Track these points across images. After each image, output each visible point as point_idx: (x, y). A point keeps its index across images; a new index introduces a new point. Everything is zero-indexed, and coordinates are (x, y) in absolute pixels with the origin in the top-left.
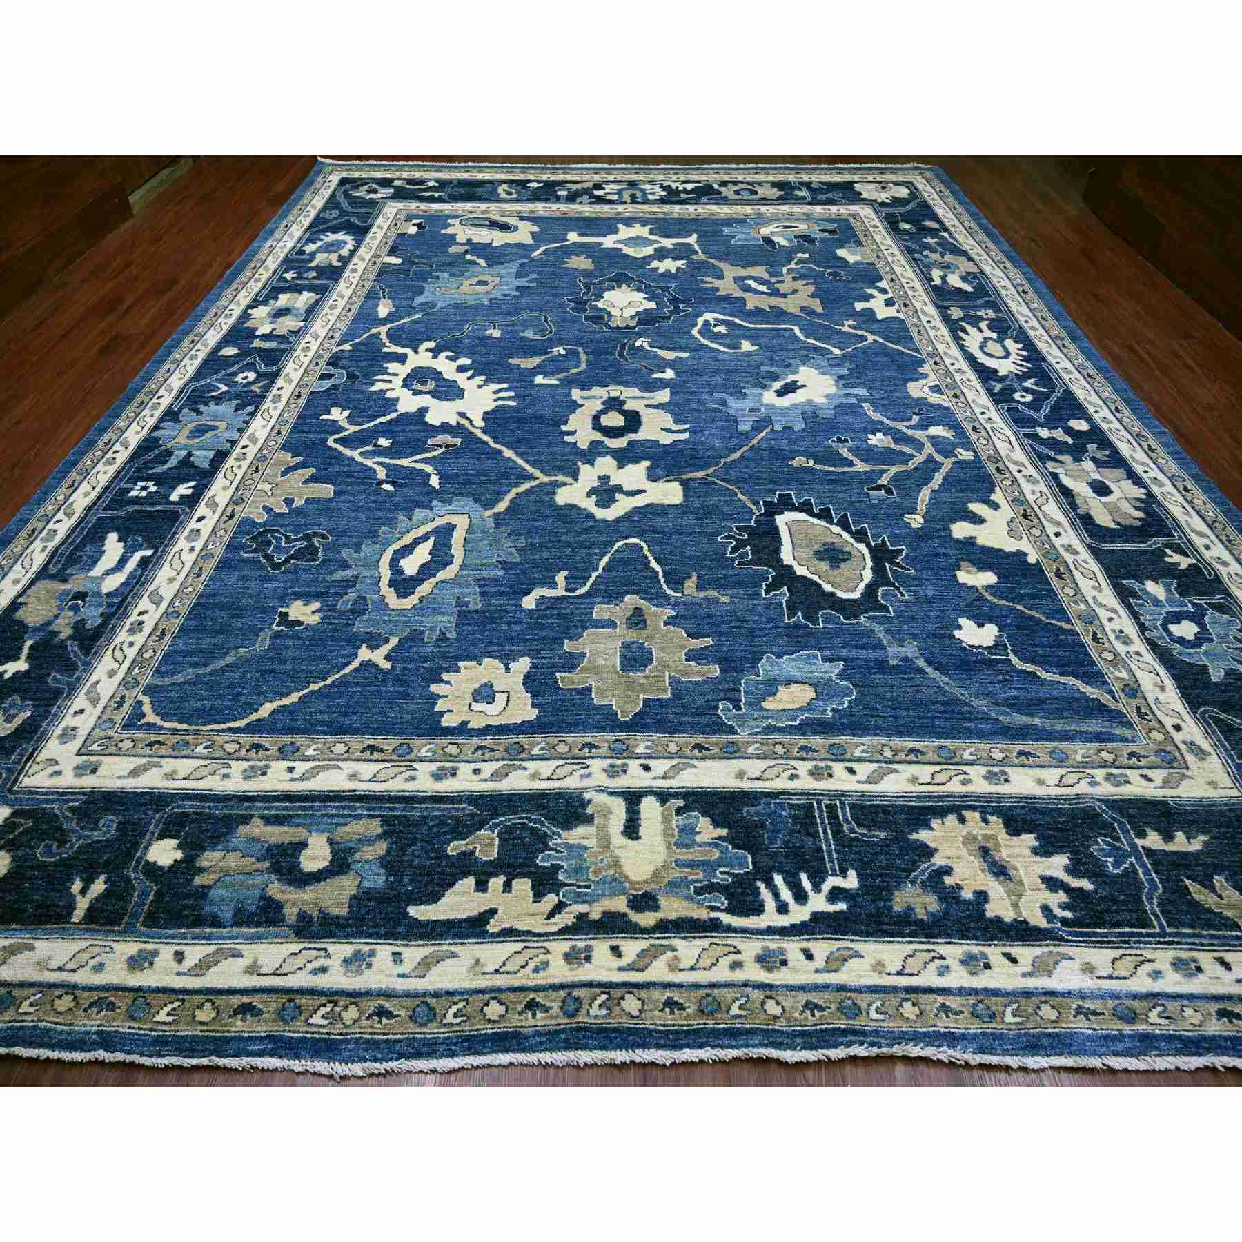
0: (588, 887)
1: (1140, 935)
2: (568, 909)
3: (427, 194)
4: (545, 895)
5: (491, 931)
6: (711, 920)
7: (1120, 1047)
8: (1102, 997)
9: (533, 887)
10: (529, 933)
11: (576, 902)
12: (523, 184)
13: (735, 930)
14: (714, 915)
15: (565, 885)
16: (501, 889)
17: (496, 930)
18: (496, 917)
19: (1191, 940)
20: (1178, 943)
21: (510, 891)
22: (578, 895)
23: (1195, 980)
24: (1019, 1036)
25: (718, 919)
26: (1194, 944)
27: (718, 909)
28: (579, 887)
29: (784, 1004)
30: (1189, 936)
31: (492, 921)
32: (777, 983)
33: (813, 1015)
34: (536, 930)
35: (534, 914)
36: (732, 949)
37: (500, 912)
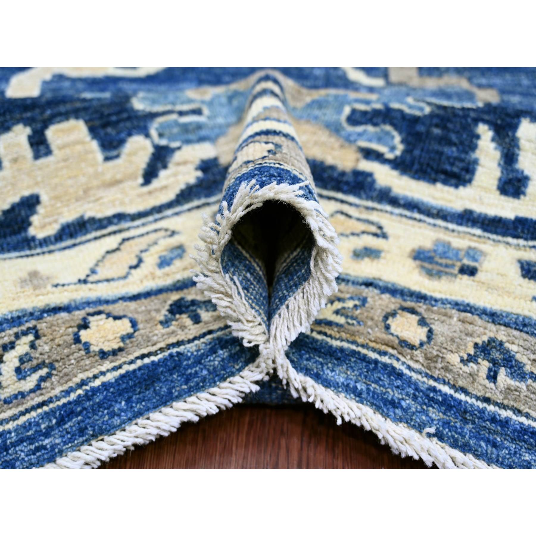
0: (198, 112)
2: (177, 156)
4: (121, 142)
5: (40, 235)
6: (357, 173)
9: (93, 131)
10: (120, 217)
11: (188, 142)
13: (394, 202)
14: (366, 166)
15: (153, 116)
16: (28, 152)
17: (52, 230)
18: (40, 209)
21: (49, 152)
22: (185, 128)
25: (370, 175)
27: (378, 157)
28: (181, 113)
29: (436, 327)
31: (35, 219)
32: (438, 295)
33: (493, 377)
34: (132, 210)
35: (115, 183)
36: (373, 229)
37: (44, 198)
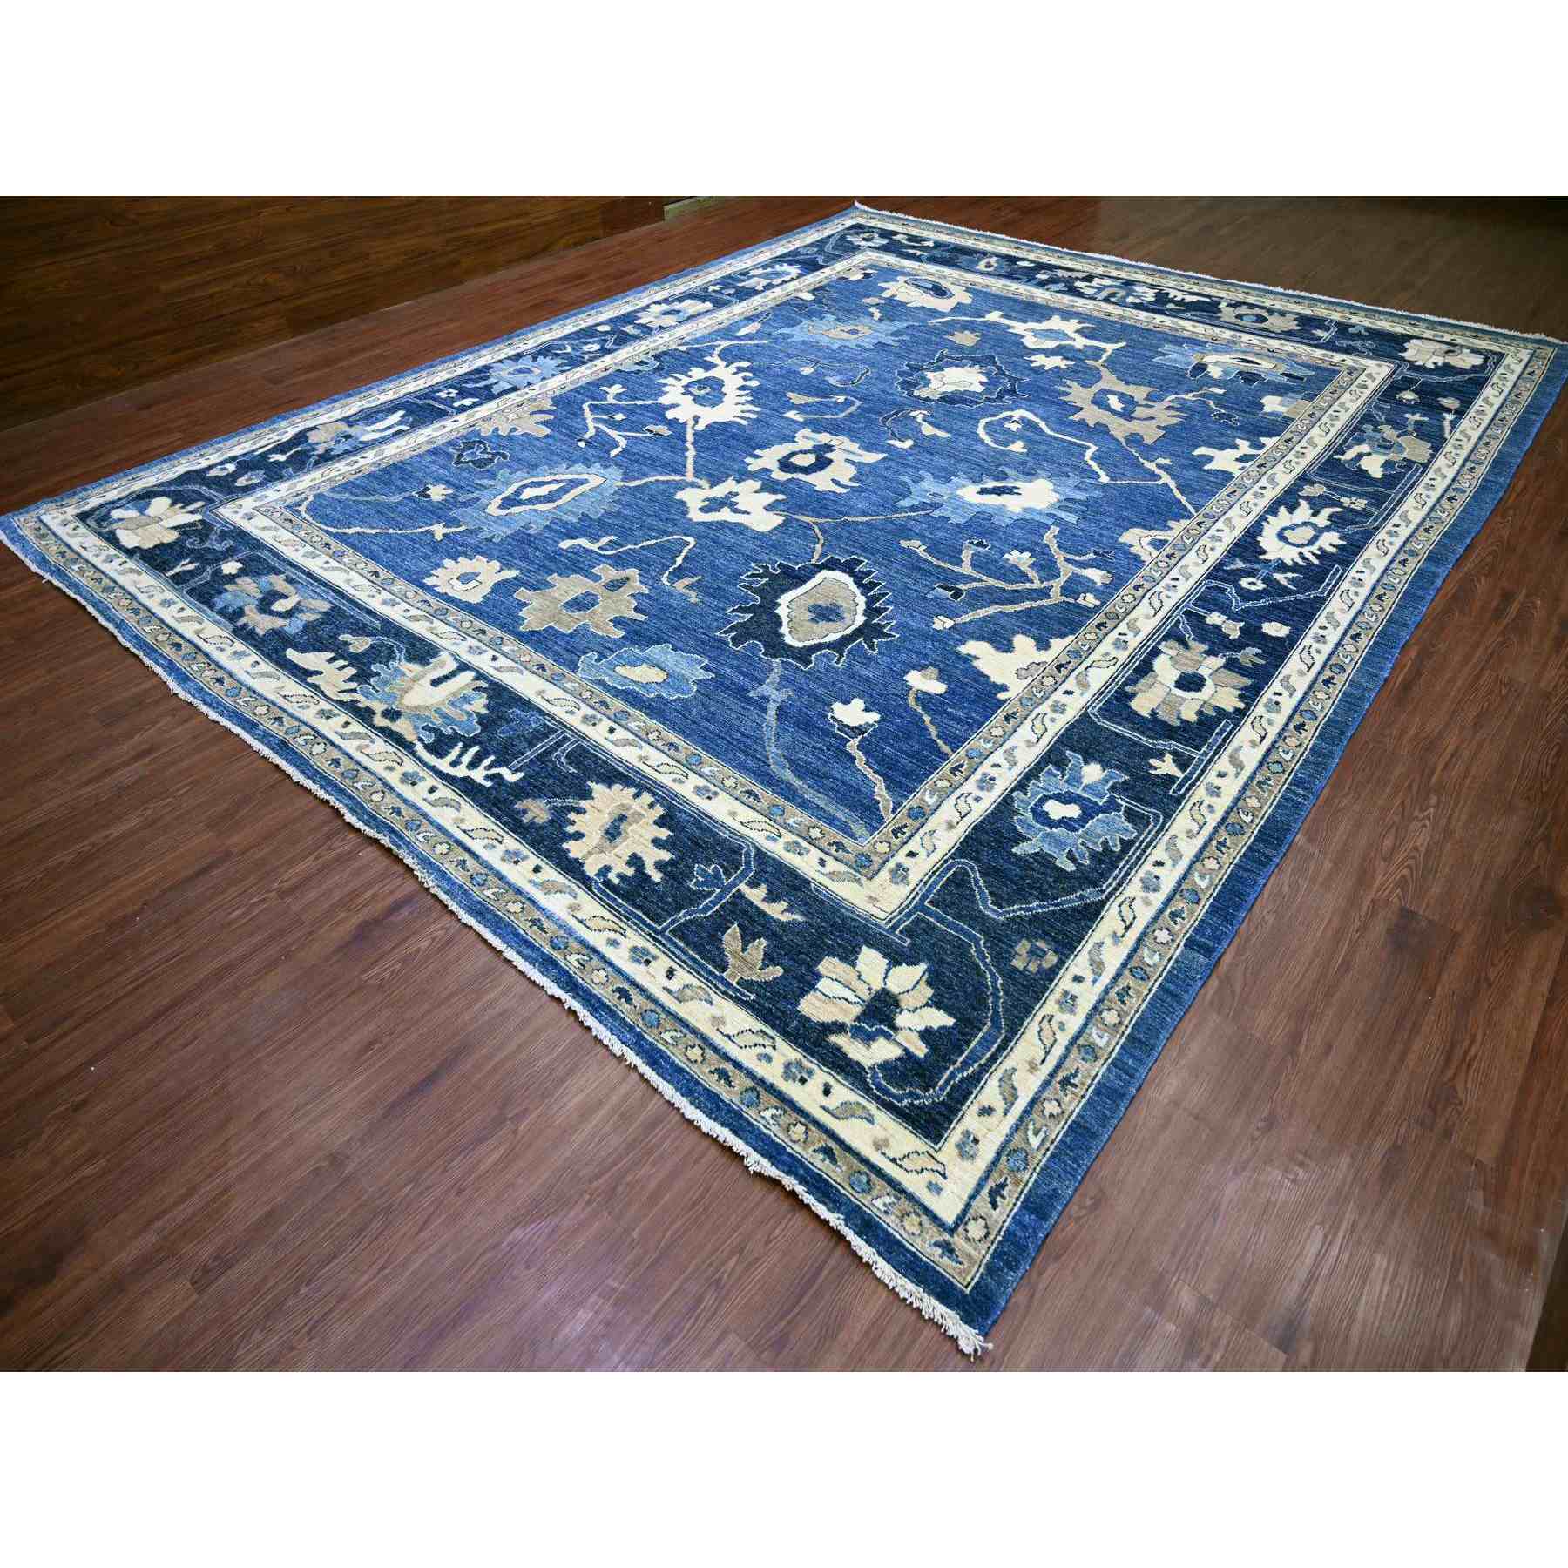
0: (377, 691)
1: (644, 922)
2: (354, 694)
3: (911, 251)
6: (410, 743)
7: (527, 952)
8: (561, 927)
11: (362, 694)
12: (1012, 260)
13: (415, 755)
14: (416, 742)
15: (369, 684)
19: (677, 951)
20: (664, 945)
22: (368, 692)
23: (635, 965)
24: (479, 902)
25: (415, 745)
26: (673, 953)
27: (422, 741)
30: (681, 949)
